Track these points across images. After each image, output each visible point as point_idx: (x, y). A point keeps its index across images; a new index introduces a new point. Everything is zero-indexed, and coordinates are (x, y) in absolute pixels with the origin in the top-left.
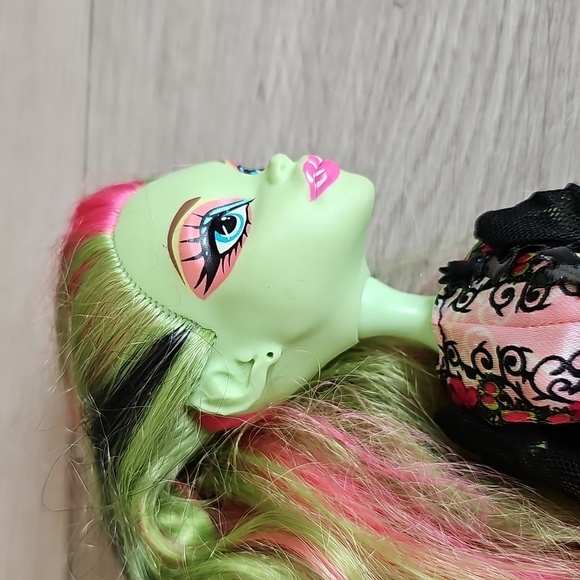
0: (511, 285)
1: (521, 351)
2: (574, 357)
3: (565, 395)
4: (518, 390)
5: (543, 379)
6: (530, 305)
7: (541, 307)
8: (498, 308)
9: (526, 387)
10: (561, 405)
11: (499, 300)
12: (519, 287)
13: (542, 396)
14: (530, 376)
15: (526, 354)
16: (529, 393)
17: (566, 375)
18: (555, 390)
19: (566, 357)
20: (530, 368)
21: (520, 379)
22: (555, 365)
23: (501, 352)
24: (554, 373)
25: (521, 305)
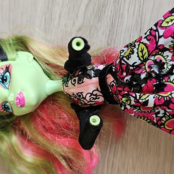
0: (75, 78)
1: (81, 93)
2: (93, 92)
3: (94, 100)
4: (83, 101)
5: (88, 98)
6: (80, 82)
7: (83, 82)
8: (74, 85)
9: (85, 100)
10: (94, 103)
11: (73, 83)
12: (77, 78)
13: (89, 102)
14: (85, 98)
15: (82, 93)
16: (86, 102)
17: (93, 96)
18: (91, 100)
19: (91, 92)
20: (84, 97)
21: (83, 99)
22: (89, 95)
23: (77, 94)
25: (78, 83)
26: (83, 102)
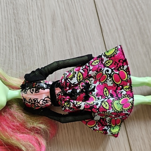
0: (33, 89)
1: (37, 99)
2: (45, 98)
3: (44, 104)
5: (41, 103)
6: (37, 92)
7: (38, 92)
8: (32, 93)
10: (44, 105)
11: (32, 91)
12: (34, 89)
13: (41, 105)
14: (39, 103)
15: (38, 99)
16: (39, 105)
17: (44, 101)
18: (43, 104)
19: (44, 99)
20: (39, 101)
21: (37, 103)
22: (42, 100)
23: (34, 100)
24: (42, 102)
25: (35, 92)
26: (37, 105)
